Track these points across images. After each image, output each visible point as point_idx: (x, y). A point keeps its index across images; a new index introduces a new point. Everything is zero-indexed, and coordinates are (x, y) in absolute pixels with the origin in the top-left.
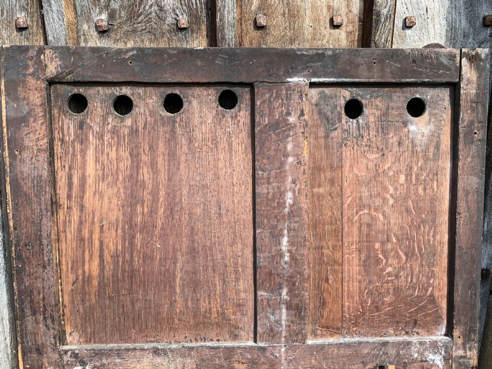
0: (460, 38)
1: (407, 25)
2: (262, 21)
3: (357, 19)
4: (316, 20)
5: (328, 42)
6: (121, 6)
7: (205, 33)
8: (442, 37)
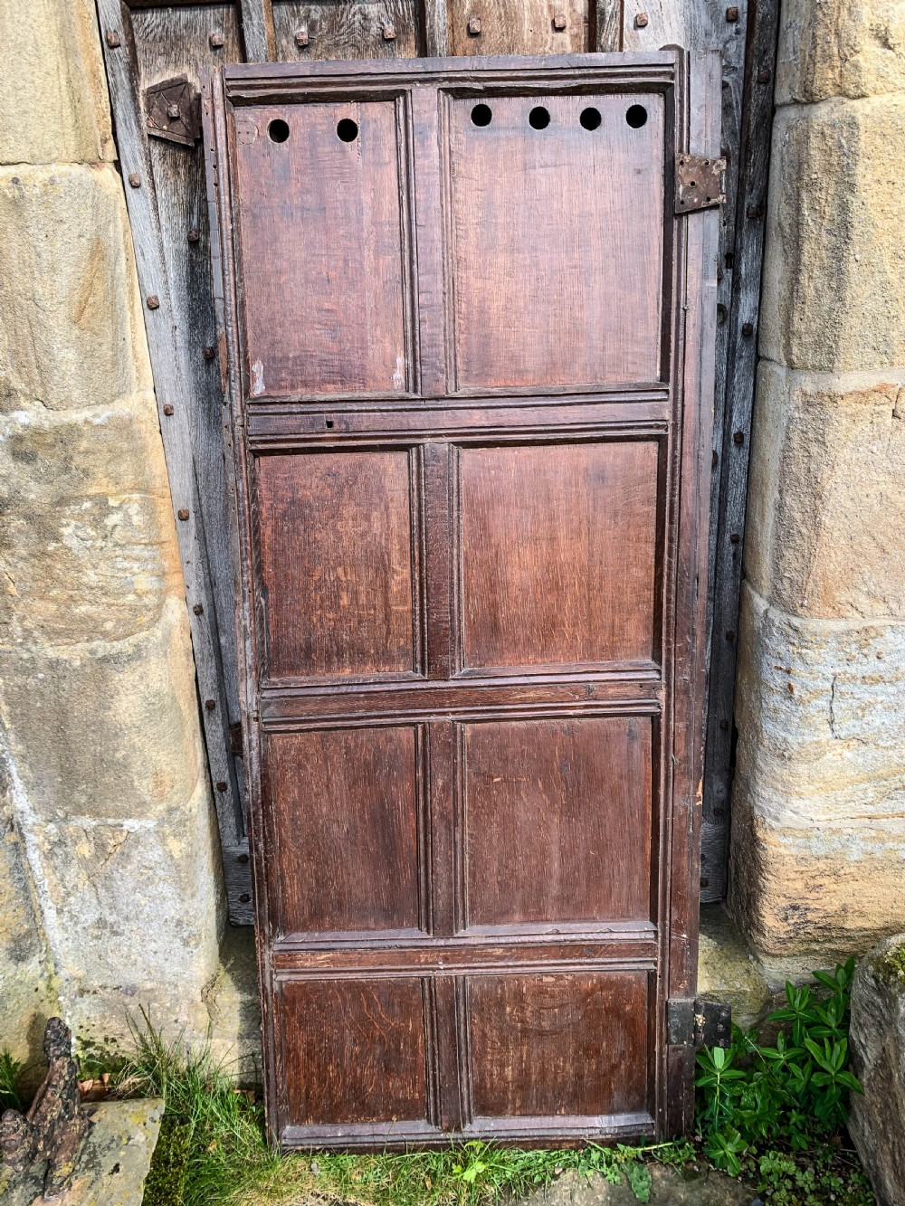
0: (701, 37)
1: (640, 24)
2: (476, 27)
3: (582, 20)
4: (536, 22)
5: (550, 48)
6: (322, 16)
7: (413, 44)
8: (680, 37)
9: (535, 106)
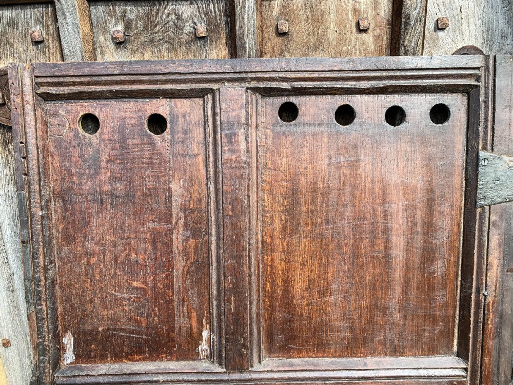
0: (497, 39)
1: (440, 27)
2: (284, 27)
3: (385, 22)
4: (341, 24)
5: (354, 47)
6: (137, 16)
7: (224, 41)
8: (476, 39)
9: (341, 103)
